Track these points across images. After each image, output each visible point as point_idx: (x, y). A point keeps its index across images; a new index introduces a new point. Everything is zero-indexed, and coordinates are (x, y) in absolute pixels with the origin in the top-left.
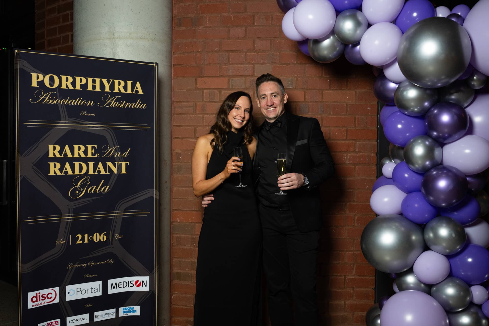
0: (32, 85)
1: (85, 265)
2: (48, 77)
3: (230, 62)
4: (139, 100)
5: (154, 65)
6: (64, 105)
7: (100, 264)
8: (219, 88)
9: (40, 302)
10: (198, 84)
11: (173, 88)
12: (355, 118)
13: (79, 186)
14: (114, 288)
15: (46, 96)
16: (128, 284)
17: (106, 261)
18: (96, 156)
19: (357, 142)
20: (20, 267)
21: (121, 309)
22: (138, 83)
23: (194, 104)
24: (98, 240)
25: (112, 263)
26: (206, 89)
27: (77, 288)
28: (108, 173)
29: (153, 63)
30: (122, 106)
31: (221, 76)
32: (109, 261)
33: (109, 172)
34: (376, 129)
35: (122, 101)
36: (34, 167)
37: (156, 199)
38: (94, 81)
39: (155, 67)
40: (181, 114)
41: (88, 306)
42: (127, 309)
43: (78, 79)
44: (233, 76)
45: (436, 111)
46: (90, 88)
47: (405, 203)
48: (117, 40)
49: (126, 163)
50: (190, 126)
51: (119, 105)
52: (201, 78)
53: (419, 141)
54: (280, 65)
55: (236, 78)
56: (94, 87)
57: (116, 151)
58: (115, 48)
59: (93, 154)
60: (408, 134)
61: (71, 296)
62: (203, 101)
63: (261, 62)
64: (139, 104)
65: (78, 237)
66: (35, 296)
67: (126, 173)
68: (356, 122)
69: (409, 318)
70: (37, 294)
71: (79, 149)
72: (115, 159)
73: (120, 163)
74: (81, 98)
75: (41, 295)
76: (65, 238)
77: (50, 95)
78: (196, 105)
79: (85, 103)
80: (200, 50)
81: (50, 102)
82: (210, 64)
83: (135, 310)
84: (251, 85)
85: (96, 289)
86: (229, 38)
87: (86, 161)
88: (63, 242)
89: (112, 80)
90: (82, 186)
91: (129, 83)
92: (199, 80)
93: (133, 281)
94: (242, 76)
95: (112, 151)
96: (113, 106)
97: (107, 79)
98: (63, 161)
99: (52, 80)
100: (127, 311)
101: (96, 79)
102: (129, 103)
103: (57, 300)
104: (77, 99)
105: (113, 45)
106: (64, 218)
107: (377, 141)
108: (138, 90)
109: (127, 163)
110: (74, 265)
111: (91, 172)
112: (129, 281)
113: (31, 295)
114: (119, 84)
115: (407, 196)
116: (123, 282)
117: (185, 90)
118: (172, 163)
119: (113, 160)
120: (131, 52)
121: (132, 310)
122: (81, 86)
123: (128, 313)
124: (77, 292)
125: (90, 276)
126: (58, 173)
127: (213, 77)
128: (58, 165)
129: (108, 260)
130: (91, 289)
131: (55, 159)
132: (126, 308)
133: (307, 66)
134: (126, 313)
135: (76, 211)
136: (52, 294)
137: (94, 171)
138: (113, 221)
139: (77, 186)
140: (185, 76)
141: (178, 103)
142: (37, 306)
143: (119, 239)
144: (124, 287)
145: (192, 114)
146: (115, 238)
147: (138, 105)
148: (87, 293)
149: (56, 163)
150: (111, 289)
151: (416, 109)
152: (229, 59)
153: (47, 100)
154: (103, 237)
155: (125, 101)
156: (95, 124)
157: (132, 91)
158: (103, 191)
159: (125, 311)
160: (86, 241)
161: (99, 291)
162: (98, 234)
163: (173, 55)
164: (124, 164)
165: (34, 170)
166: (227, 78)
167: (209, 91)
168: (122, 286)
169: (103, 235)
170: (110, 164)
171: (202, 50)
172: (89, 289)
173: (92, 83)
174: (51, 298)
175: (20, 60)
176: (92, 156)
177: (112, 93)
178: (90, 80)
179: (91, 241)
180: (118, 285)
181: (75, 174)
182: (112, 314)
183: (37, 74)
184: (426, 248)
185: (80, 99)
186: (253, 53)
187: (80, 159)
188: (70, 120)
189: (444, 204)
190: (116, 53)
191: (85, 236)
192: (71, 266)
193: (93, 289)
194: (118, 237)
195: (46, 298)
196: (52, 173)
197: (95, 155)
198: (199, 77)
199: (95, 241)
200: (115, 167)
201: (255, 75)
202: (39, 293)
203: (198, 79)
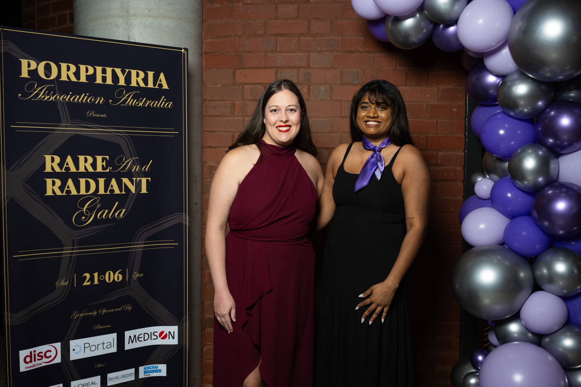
0: (21, 75)
1: (95, 313)
2: (42, 64)
3: (278, 50)
4: (163, 97)
5: (183, 51)
6: (65, 103)
7: (114, 311)
8: (263, 83)
9: (35, 363)
10: (237, 77)
11: (204, 83)
12: (437, 122)
13: (86, 209)
14: (132, 342)
15: (41, 90)
16: (150, 336)
17: (123, 307)
18: (108, 171)
19: (440, 153)
20: (8, 317)
21: (141, 369)
22: (162, 75)
23: (231, 103)
24: (111, 280)
25: (129, 309)
26: (246, 84)
27: (85, 344)
28: (123, 192)
29: (181, 49)
30: (141, 104)
31: (266, 68)
32: (126, 307)
33: (125, 192)
34: (463, 136)
35: (141, 98)
36: (26, 184)
37: (186, 225)
38: (104, 71)
39: (184, 54)
40: (215, 116)
41: (98, 366)
42: (149, 368)
43: (83, 68)
44: (282, 68)
45: (552, 113)
46: (99, 81)
47: (508, 231)
48: (133, 18)
49: (147, 179)
50: (226, 132)
51: (137, 103)
52: (240, 70)
53: (530, 151)
54: (343, 53)
55: (286, 70)
56: (104, 79)
57: (134, 163)
58: (130, 29)
59: (103, 168)
60: (512, 143)
61: (77, 353)
62: (243, 99)
63: (319, 50)
64: (164, 102)
65: (85, 277)
66: (29, 354)
67: (147, 192)
68: (439, 127)
69: (518, 378)
70: (31, 352)
71: (86, 160)
72: (133, 173)
73: (139, 180)
74: (87, 94)
75: (37, 353)
76: (69, 277)
77: (46, 89)
78: (234, 104)
79: (93, 100)
80: (239, 34)
81: (46, 99)
82: (253, 51)
83: (159, 370)
84: (305, 79)
85: (110, 344)
86: (277, 18)
87: (95, 176)
88: (66, 283)
89: (127, 70)
90: (91, 209)
91: (151, 74)
92: (238, 72)
93: (157, 332)
94: (294, 67)
95: (128, 163)
96: (130, 104)
97: (121, 69)
98: (64, 177)
99: (48, 69)
100: (149, 370)
101: (107, 68)
102: (151, 101)
103: (58, 360)
104: (82, 95)
105: (127, 24)
106: (67, 252)
107: (465, 151)
108: (162, 84)
109: (149, 180)
110: (80, 313)
111: (102, 191)
112: (151, 333)
113: (23, 354)
114: (138, 75)
115: (510, 222)
116: (144, 334)
117: (219, 86)
118: (203, 180)
119: (130, 175)
120: (151, 34)
121: (156, 370)
122: (88, 77)
123: (151, 373)
124: (85, 348)
125: (102, 327)
126: (59, 193)
127: (257, 68)
128: (58, 182)
129: (124, 306)
130: (103, 344)
131: (53, 175)
132: (147, 367)
133: (377, 55)
134: (147, 374)
135: (83, 242)
136: (51, 352)
137: (106, 190)
138: (130, 255)
139: (83, 209)
140: (220, 67)
141: (211, 102)
142: (32, 368)
143: (139, 278)
144: (145, 339)
145: (229, 116)
146: (133, 277)
147: (162, 103)
148: (98, 350)
149: (55, 180)
150: (129, 343)
151: (526, 110)
152: (277, 45)
153: (41, 96)
154: (118, 276)
155: (145, 99)
156: (107, 128)
157: (155, 85)
158: (117, 217)
159: (147, 371)
160: (96, 282)
161: (114, 347)
162: (112, 273)
163: (204, 39)
164: (144, 181)
165: (25, 189)
166: (274, 70)
167: (250, 86)
168: (142, 339)
169: (118, 274)
170: (125, 180)
171: (242, 34)
172: (100, 344)
173: (102, 74)
174: (50, 356)
175: (5, 41)
176: (103, 170)
177: (128, 88)
178: (99, 69)
179: (102, 282)
180: (138, 338)
181: (80, 194)
182: (130, 375)
183: (29, 60)
184: (537, 287)
185: (85, 95)
186: (308, 38)
187: (86, 174)
188: (72, 122)
189: (561, 232)
190: (131, 36)
191: (95, 275)
192: (76, 314)
193: (105, 343)
194: (138, 275)
195: (44, 357)
196: (49, 193)
197: (106, 169)
198: (238, 69)
199: (107, 282)
200: (133, 185)
201: (311, 66)
202: (35, 351)
203: (236, 71)
